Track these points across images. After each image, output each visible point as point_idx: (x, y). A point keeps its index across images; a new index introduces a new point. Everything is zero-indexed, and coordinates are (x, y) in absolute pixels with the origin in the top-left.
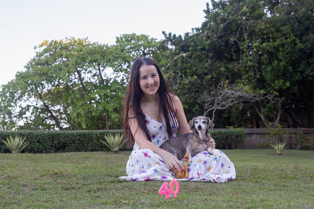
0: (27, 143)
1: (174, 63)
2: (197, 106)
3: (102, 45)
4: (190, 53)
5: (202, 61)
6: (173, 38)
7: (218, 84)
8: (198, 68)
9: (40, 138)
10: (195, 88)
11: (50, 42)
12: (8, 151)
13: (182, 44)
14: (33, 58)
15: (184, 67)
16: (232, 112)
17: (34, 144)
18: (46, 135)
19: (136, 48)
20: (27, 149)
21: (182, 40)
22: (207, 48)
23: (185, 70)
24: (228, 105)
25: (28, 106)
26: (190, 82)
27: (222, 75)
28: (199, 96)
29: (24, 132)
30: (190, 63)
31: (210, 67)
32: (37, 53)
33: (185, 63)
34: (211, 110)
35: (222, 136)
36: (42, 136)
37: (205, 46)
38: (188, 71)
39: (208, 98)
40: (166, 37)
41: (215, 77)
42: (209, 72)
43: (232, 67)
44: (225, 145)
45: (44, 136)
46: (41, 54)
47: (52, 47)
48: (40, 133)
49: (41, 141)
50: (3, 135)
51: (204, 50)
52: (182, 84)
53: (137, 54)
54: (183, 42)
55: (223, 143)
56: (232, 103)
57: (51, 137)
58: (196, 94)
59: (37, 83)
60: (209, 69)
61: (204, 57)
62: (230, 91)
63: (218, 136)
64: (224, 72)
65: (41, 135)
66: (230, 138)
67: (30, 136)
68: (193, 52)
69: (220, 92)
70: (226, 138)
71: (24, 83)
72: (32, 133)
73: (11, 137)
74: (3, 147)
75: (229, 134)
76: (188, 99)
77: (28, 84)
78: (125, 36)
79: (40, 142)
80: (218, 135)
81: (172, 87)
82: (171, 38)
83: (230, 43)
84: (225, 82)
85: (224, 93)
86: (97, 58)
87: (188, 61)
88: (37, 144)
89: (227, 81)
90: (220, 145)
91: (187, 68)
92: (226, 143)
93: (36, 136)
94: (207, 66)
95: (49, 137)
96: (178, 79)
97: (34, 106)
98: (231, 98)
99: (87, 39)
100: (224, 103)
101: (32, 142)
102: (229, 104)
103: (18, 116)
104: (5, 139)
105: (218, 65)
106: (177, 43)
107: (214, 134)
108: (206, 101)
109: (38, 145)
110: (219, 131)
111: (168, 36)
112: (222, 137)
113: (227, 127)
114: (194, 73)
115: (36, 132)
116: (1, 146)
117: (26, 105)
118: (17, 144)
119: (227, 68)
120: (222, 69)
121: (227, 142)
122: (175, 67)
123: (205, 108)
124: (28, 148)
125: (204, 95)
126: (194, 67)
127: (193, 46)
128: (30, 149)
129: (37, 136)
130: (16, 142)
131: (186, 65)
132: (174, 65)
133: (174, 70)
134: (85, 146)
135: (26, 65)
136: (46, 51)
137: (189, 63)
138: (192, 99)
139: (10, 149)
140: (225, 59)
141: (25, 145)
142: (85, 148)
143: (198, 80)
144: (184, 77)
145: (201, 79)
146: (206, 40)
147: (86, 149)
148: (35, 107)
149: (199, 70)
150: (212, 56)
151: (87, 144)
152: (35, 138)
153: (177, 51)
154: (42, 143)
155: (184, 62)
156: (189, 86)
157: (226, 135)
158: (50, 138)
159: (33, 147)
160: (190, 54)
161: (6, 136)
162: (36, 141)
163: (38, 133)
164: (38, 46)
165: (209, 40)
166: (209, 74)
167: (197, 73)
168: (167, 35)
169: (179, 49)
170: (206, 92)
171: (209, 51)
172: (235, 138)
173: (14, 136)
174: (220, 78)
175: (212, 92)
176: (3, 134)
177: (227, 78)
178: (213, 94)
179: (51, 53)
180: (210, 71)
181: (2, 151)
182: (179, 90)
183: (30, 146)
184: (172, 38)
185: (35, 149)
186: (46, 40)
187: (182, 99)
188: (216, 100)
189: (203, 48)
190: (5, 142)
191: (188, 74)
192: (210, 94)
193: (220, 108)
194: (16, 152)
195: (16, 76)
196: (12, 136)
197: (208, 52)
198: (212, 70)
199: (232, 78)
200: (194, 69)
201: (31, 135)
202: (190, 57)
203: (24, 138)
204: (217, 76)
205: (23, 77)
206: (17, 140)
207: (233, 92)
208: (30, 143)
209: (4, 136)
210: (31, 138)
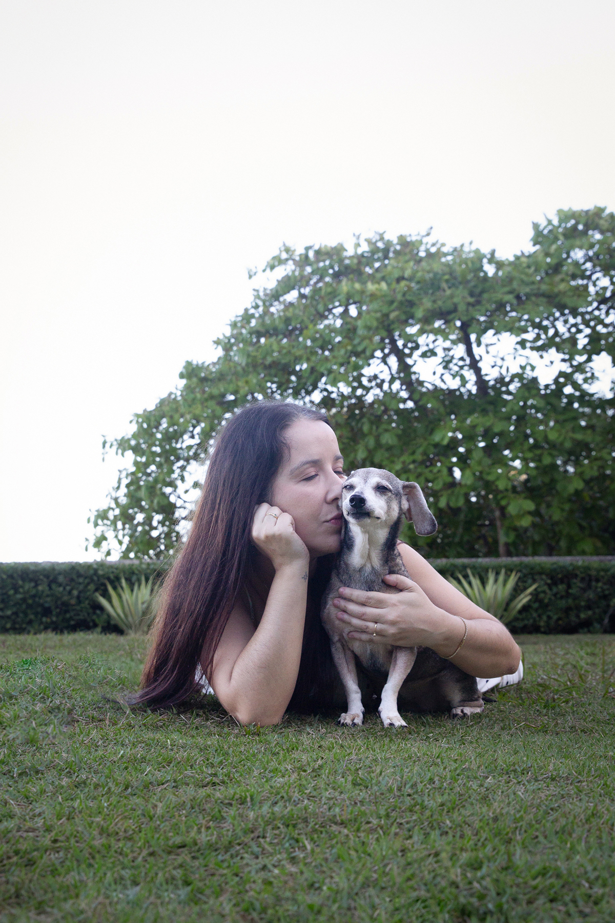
11: (303, 251)
12: (114, 629)
14: (242, 311)
32: (257, 291)
47: (309, 269)
50: (99, 577)
73: (124, 584)
78: (565, 216)
86: (456, 300)
99: (428, 234)
104: (106, 595)
116: (94, 613)
118: (141, 607)
130: (140, 602)
135: (222, 336)
136: (287, 284)
161: (109, 579)
173: (136, 580)
176: (100, 572)
179: (306, 290)
181: (98, 630)
186: (287, 245)
190: (103, 601)
194: (140, 634)
195: (183, 375)
196: (128, 580)
206: (143, 592)
209: (102, 581)
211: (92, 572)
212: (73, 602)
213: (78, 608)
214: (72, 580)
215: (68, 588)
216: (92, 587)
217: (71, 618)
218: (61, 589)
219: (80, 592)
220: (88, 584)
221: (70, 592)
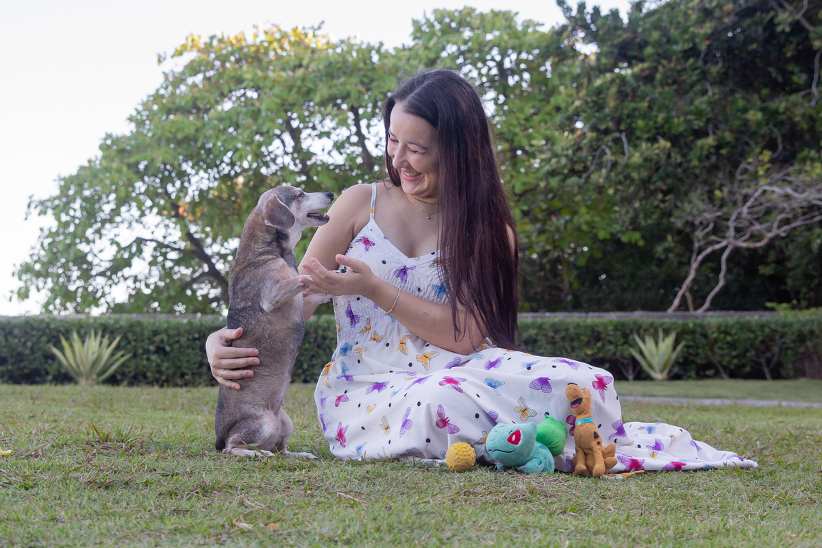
0: (123, 356)
1: (594, 98)
2: (669, 238)
3: (364, 46)
4: (646, 65)
5: (686, 92)
6: (592, 19)
7: (738, 166)
8: (673, 113)
9: (165, 338)
10: (662, 179)
11: (208, 40)
12: (65, 378)
13: (619, 36)
14: (153, 92)
15: (625, 112)
16: (789, 259)
17: (145, 357)
18: (182, 331)
19: (477, 53)
20: (123, 374)
21: (619, 25)
22: (703, 47)
23: (629, 121)
24: (770, 235)
25: (140, 242)
26: (646, 160)
27: (753, 135)
28: (677, 207)
29: (117, 322)
30: (648, 99)
31: (713, 109)
32: (165, 75)
33: (630, 98)
34: (713, 252)
35: (751, 335)
36: (171, 332)
37: (697, 40)
38: (641, 123)
39: (704, 211)
40: (568, 15)
41: (728, 143)
42: (711, 126)
43: (787, 109)
44: (760, 364)
45: (175, 332)
46: (178, 80)
47: (213, 55)
48: (165, 325)
49: (168, 348)
50: (50, 330)
51: (693, 56)
52: (619, 169)
53: (480, 74)
54: (625, 30)
55: (755, 358)
56: (786, 228)
57: (197, 336)
58: (668, 198)
59: (165, 169)
60: (711, 116)
61: (694, 78)
62: (778, 186)
63: (736, 337)
64: (759, 125)
65: (166, 331)
66: (779, 342)
67: (134, 333)
68: (659, 63)
69: (745, 191)
70: (762, 342)
71: (125, 169)
72: (139, 324)
73: (75, 336)
74: (53, 369)
75: (774, 331)
76: (641, 216)
77: (138, 172)
78: (441, 15)
79: (165, 353)
80: (736, 334)
81: (589, 177)
82: (585, 20)
83: (779, 29)
84: (761, 157)
85: (757, 194)
86: (348, 87)
87: (639, 93)
88: (154, 357)
89: (767, 155)
90: (744, 366)
91: (637, 113)
92: (763, 360)
93: (151, 334)
94: (704, 107)
95: (190, 337)
96: (608, 151)
97: (156, 241)
98: (783, 211)
99: (319, 28)
100: (757, 227)
101: (140, 351)
102: (775, 232)
103: (108, 273)
104: (58, 344)
105: (741, 103)
106: (604, 34)
107: (723, 329)
108: (697, 222)
109: (159, 361)
110: (742, 320)
111: (574, 13)
112: (750, 339)
113: (769, 305)
114: (661, 131)
115: (152, 320)
116: (46, 362)
117: (133, 239)
118: (91, 358)
119: (771, 115)
120: (754, 116)
121: (768, 355)
122: (597, 111)
123: (696, 245)
124: (127, 370)
125: (690, 202)
126: (659, 111)
127: (657, 44)
128: (132, 374)
129: (155, 333)
130: (90, 352)
131: (633, 105)
132: (593, 107)
133: (593, 120)
134: (305, 366)
135: (134, 113)
136: (193, 69)
137: (643, 98)
138: (655, 217)
139: (72, 374)
140: (766, 86)
141: (117, 360)
142: (304, 372)
143: (673, 155)
144: (626, 145)
145: (685, 151)
146: (700, 22)
147: (306, 376)
148: (160, 245)
149: (676, 120)
150: (718, 73)
151: (311, 360)
152: (149, 339)
153: (604, 61)
154: (172, 355)
155: (627, 95)
156: (644, 174)
157: (763, 331)
158: (195, 339)
159: (144, 367)
160: (648, 68)
161: (59, 331)
162: (152, 348)
163: (157, 324)
164: (171, 52)
165: (711, 21)
166: (710, 131)
167: (670, 129)
168: (571, 10)
169: (611, 53)
170: (699, 191)
171: (709, 58)
172: (794, 342)
173: (86, 333)
174: (748, 144)
175: (718, 193)
176: (52, 326)
177: (771, 145)
178: (722, 199)
179: (211, 73)
180: (713, 123)
181: (50, 377)
182: (610, 187)
183: (132, 364)
184: (588, 18)
185: (149, 374)
186: (192, 34)
187: (621, 215)
188: (733, 217)
189: (690, 49)
190: (56, 351)
191: (638, 133)
192: (711, 199)
193: (744, 245)
194: (90, 381)
195: (102, 147)
196: (78, 333)
197: (705, 62)
198: (721, 122)
199: (788, 147)
200: (661, 117)
201: (138, 329)
202: (648, 78)
203: (115, 338)
204: (737, 139)
205: (122, 151)
206: (93, 344)
207: (789, 190)
208: (135, 356)
209: (55, 333)
210: (135, 341)
211: (44, 325)
212: (27, 352)
213: (31, 358)
214: (26, 333)
215: (23, 340)
216: (44, 339)
217: (25, 367)
218: (16, 341)
219: (34, 344)
220: (41, 336)
221: (25, 344)
